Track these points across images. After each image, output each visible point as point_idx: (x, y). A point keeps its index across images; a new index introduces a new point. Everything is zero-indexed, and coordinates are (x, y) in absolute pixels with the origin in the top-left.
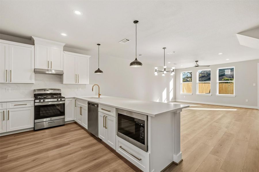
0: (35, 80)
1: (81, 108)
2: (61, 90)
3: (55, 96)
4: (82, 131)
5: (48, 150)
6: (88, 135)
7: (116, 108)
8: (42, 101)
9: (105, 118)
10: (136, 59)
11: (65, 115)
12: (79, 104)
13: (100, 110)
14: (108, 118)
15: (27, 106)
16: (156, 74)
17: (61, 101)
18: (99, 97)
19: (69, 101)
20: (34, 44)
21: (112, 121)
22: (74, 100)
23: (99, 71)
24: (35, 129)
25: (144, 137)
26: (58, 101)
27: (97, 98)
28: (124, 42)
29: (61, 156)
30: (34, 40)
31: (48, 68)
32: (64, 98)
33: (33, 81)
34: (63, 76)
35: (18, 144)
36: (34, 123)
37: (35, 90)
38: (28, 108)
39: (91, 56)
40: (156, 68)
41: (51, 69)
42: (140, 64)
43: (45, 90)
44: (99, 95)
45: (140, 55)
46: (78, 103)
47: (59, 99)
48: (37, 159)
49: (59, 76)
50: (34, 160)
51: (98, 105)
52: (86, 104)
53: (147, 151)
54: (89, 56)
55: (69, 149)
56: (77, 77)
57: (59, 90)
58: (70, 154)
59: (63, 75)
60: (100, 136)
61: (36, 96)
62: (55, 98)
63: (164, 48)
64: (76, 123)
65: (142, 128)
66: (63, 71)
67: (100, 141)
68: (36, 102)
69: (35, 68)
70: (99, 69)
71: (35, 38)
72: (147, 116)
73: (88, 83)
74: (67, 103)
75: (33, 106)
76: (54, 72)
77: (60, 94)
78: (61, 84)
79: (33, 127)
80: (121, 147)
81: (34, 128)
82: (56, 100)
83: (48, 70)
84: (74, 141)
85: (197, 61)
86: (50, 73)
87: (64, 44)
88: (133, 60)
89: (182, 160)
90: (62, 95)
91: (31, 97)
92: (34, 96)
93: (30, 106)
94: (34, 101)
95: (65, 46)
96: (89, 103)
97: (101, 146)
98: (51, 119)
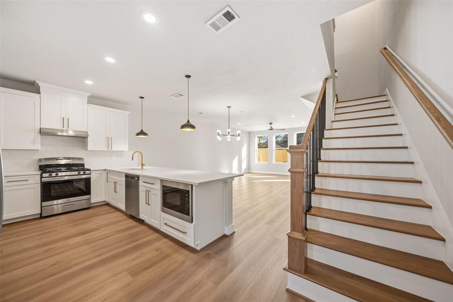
0: (41, 145)
1: (115, 183)
2: (83, 159)
3: (74, 168)
4: (118, 213)
5: (67, 238)
6: (125, 217)
7: (161, 180)
8: (54, 174)
9: (147, 192)
10: (188, 121)
11: (90, 194)
12: (113, 178)
13: (141, 183)
14: (152, 192)
15: (28, 182)
16: (219, 138)
17: (84, 174)
18: (142, 168)
19: (98, 175)
20: (39, 93)
21: (156, 195)
22: (104, 174)
23: (142, 133)
24: (43, 216)
25: (189, 208)
26: (79, 174)
27: (139, 169)
28: (177, 97)
29: (87, 243)
30: (40, 87)
31: (63, 127)
32: (89, 170)
33: (38, 146)
34: (87, 139)
35: (17, 236)
36: (41, 207)
37: (40, 160)
38: (30, 186)
39: (130, 112)
40: (219, 131)
41: (69, 129)
42: (193, 127)
43: (57, 159)
44: (143, 165)
45: (200, 113)
46: (111, 176)
47: (82, 172)
48: (51, 249)
49: (81, 139)
50: (46, 251)
51: (138, 177)
52: (123, 178)
53: (192, 222)
54: (128, 113)
55: (98, 235)
56: (109, 141)
57: (80, 159)
58: (100, 240)
59: (87, 137)
60: (142, 216)
61: (43, 168)
62: (75, 170)
63: (229, 107)
64: (108, 204)
65: (187, 199)
66: (87, 132)
67: (142, 222)
68: (43, 176)
69: (42, 127)
70: (142, 130)
71: (40, 84)
72: (192, 185)
73: (127, 150)
74: (94, 177)
75: (39, 182)
76: (71, 133)
77: (83, 165)
78: (84, 151)
79: (40, 212)
80: (166, 224)
81: (41, 214)
82: (76, 173)
83: (62, 131)
84: (107, 226)
85: (271, 124)
86: (65, 134)
87: (89, 94)
88: (185, 122)
89: (235, 232)
90: (86, 167)
91: (35, 171)
92: (40, 168)
93: (33, 182)
94: (41, 175)
95: (90, 97)
96: (127, 176)
97: (143, 227)
98: (68, 200)
